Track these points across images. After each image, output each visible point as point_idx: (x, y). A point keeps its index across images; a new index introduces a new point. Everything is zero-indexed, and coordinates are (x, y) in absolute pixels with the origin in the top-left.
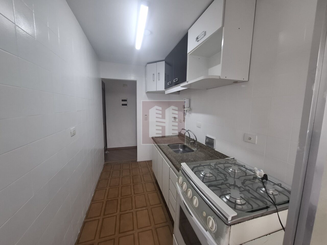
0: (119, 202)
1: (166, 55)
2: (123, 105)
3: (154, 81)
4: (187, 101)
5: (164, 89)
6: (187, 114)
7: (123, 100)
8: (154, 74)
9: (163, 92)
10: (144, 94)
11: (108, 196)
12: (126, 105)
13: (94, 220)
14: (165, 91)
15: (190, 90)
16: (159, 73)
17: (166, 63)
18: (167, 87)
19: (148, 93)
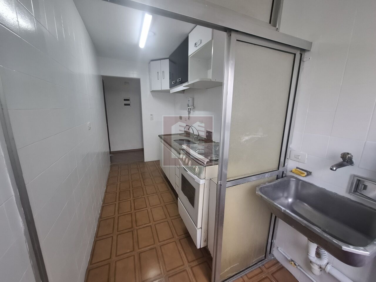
0: (131, 192)
1: (170, 54)
2: (125, 105)
3: (158, 79)
4: (191, 99)
5: (169, 87)
6: (191, 112)
7: (125, 100)
8: (158, 73)
9: (168, 91)
10: (149, 93)
11: (120, 188)
12: (129, 105)
13: (111, 205)
14: (169, 90)
15: (192, 89)
16: (163, 72)
17: (171, 61)
18: (172, 86)
19: (153, 92)
